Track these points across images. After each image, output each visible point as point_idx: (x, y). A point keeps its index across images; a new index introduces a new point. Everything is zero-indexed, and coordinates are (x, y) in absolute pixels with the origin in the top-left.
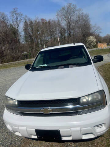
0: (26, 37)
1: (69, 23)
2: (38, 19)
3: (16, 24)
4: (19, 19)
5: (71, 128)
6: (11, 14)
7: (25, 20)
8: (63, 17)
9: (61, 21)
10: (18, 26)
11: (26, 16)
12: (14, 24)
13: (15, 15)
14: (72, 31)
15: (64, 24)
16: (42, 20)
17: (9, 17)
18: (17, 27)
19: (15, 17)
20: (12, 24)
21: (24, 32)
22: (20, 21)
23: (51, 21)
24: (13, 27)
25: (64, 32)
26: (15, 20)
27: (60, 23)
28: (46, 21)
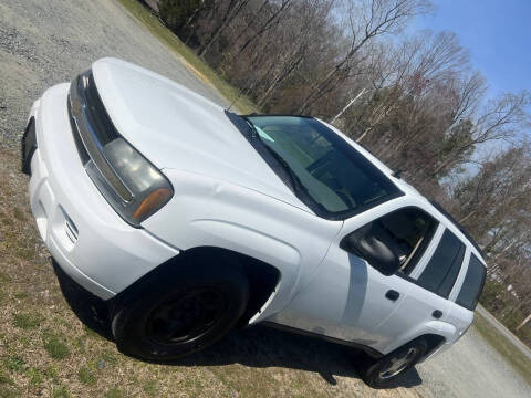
0: (469, 187)
3: (484, 132)
4: (505, 127)
6: (502, 98)
7: (520, 145)
10: (481, 141)
12: (479, 127)
13: (508, 108)
17: (485, 101)
18: (476, 142)
19: (503, 115)
20: (475, 123)
22: (505, 135)
24: (467, 130)
26: (494, 121)
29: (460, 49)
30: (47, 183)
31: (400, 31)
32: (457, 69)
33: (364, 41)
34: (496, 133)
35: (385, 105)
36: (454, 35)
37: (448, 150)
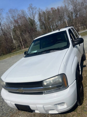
0: (41, 26)
1: (75, 6)
2: (48, 9)
3: (33, 16)
4: (34, 12)
5: (37, 105)
6: (28, 9)
7: (39, 12)
8: (69, 2)
9: (68, 6)
11: (39, 9)
12: (31, 17)
13: (31, 10)
14: (79, 13)
15: (71, 8)
16: (52, 8)
17: (27, 13)
18: (34, 19)
20: (30, 17)
21: (39, 22)
22: (35, 13)
23: (59, 8)
24: (31, 19)
25: (72, 15)
26: (32, 14)
27: (67, 8)
28: (55, 9)
29: (14, 10)
30: (45, 106)
31: (3, 18)
32: (18, 13)
33: (1, 26)
34: (34, 15)
35: (17, 30)
36: (11, 9)
37: (32, 25)
